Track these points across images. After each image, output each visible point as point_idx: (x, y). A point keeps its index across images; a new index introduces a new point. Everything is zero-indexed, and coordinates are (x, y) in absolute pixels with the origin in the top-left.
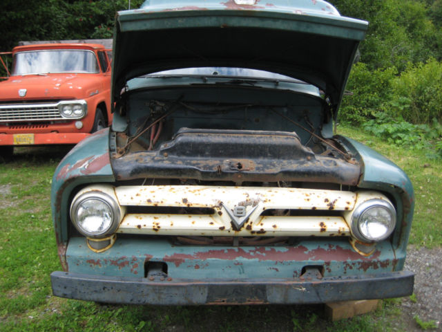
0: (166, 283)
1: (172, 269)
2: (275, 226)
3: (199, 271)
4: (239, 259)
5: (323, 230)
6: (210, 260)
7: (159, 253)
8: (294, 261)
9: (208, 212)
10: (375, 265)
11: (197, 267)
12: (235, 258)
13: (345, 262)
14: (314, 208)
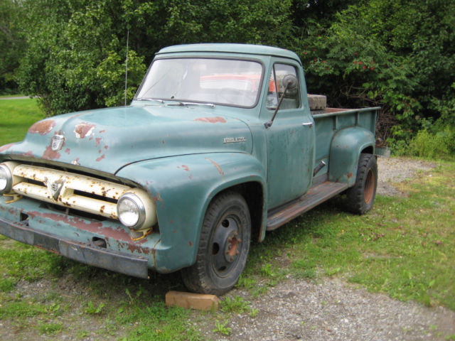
0: (24, 228)
1: (30, 220)
2: (74, 202)
3: (41, 224)
4: (61, 222)
5: (102, 211)
6: (47, 218)
7: (28, 208)
8: (87, 231)
9: (41, 184)
10: (138, 249)
11: (40, 222)
12: (58, 220)
13: (118, 241)
14: (93, 193)
